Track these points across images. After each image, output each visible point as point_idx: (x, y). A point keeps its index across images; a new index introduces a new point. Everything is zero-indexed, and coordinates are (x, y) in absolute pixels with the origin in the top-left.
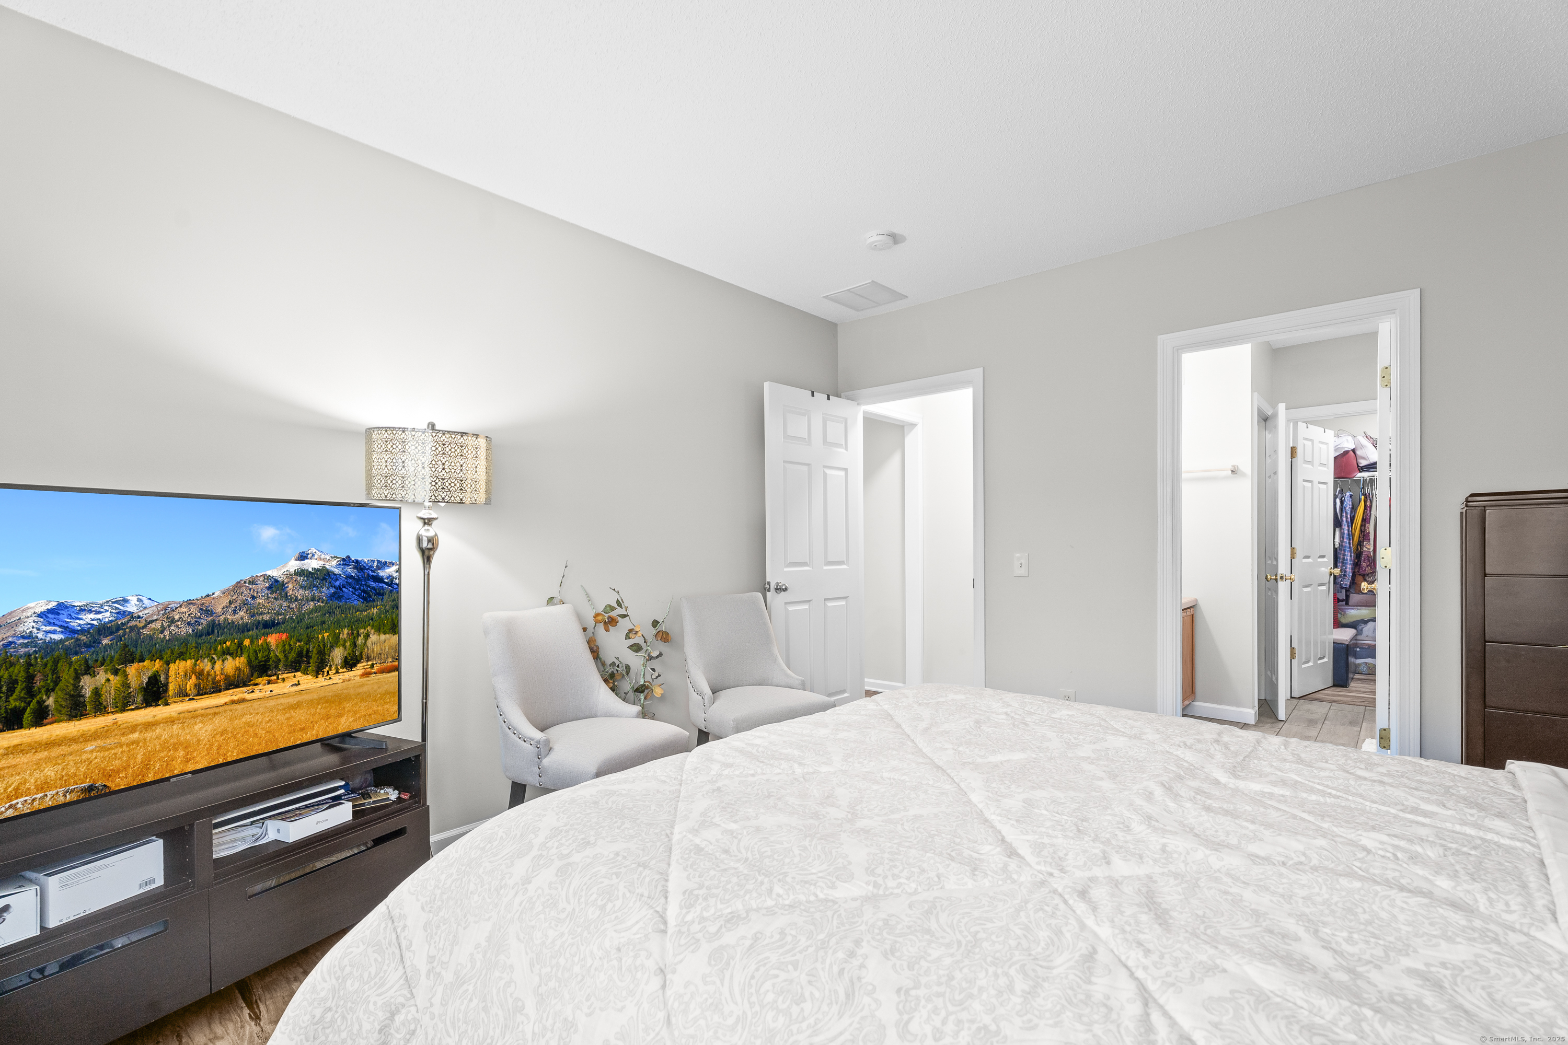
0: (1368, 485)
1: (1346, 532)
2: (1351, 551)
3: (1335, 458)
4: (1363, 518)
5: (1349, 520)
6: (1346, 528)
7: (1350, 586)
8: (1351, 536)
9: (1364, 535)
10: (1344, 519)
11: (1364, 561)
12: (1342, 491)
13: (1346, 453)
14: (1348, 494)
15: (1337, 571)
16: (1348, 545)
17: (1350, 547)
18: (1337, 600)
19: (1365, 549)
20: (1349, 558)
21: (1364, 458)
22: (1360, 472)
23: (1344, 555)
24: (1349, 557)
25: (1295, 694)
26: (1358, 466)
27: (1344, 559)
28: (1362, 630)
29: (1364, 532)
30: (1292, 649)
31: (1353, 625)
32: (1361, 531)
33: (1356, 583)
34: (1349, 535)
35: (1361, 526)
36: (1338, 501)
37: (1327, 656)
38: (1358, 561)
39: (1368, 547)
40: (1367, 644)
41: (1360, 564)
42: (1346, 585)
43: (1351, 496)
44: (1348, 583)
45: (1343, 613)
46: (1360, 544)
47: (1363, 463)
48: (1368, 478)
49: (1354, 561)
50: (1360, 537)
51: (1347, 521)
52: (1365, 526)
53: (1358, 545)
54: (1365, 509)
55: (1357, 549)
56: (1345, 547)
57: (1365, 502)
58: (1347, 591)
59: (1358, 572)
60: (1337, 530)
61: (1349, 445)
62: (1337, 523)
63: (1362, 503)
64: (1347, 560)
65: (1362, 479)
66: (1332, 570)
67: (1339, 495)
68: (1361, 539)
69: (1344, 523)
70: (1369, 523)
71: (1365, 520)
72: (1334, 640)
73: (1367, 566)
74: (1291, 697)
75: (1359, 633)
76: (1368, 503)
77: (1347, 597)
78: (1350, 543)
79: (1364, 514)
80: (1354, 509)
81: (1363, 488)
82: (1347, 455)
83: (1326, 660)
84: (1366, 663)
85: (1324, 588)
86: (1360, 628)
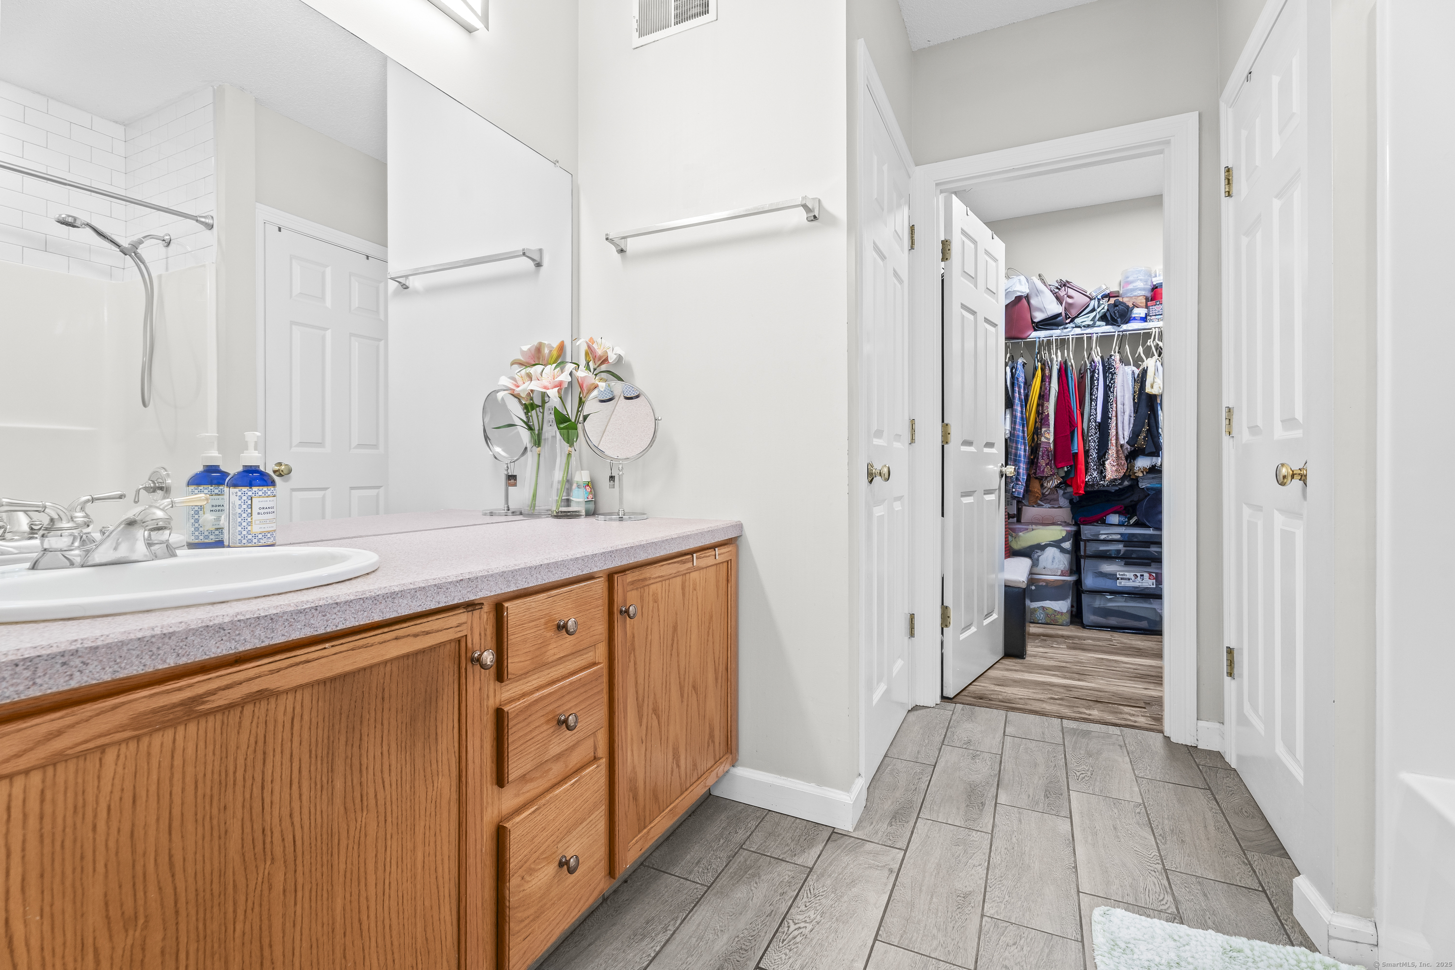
0: (1044, 349)
1: (1019, 414)
2: (1025, 444)
3: (1007, 306)
4: (1040, 394)
5: (1023, 397)
6: (1019, 409)
7: (1024, 496)
8: (1025, 421)
9: (1042, 420)
10: (1017, 395)
11: (1043, 457)
12: (1012, 358)
13: (1018, 299)
14: (1021, 361)
15: (1010, 470)
16: (1021, 434)
17: (1024, 438)
18: (1009, 516)
19: (1043, 439)
20: (1022, 453)
21: (1040, 310)
22: (1035, 330)
23: (1017, 449)
24: (1022, 451)
25: (950, 692)
26: (1033, 322)
27: (1016, 455)
28: (1038, 560)
29: (1042, 414)
30: (945, 609)
31: (1026, 553)
32: (1038, 413)
33: (1030, 491)
34: (1022, 419)
35: (1038, 405)
36: (1008, 369)
37: (996, 610)
38: (1034, 458)
39: (1047, 435)
40: (1044, 580)
41: (1037, 462)
42: (1019, 493)
43: (1024, 365)
44: (1022, 491)
45: (1014, 534)
46: (1037, 432)
47: (1039, 316)
48: (1045, 339)
49: (1029, 458)
50: (1036, 422)
51: (1020, 398)
52: (1043, 406)
53: (1034, 433)
54: (1043, 380)
55: (1033, 439)
56: (1018, 436)
57: (1043, 370)
58: (1019, 502)
59: (1035, 473)
60: (1008, 411)
61: (1021, 287)
62: (1009, 403)
63: (1039, 372)
64: (1020, 456)
65: (1038, 340)
66: (1004, 469)
67: (1011, 362)
68: (1038, 425)
69: (1017, 401)
70: (1048, 401)
71: (1043, 395)
72: (1006, 581)
73: (1047, 464)
74: (943, 698)
75: (1035, 564)
76: (1047, 372)
77: (1019, 510)
78: (1023, 432)
79: (1041, 388)
80: (1028, 384)
81: (1038, 353)
82: (1019, 305)
83: (995, 616)
84: (1043, 608)
85: (992, 497)
86: (1036, 556)
